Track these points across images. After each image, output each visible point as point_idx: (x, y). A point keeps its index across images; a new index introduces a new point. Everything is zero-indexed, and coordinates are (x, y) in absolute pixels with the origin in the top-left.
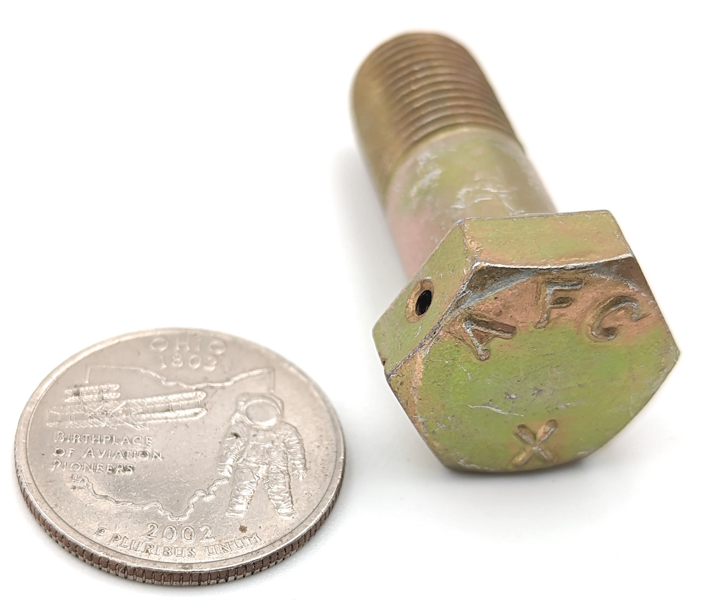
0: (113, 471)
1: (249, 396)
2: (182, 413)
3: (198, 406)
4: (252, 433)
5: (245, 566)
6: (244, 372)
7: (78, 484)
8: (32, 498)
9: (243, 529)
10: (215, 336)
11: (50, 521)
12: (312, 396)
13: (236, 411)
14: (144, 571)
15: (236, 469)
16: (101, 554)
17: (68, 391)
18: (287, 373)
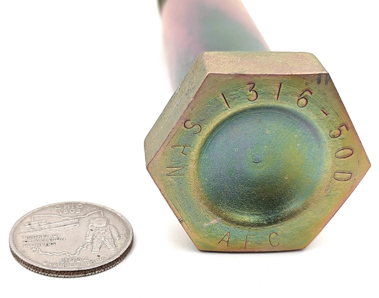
0: (48, 245)
1: (95, 218)
2: (71, 226)
3: (75, 223)
4: (97, 229)
5: (101, 266)
6: (91, 212)
7: (35, 250)
8: (18, 255)
9: (99, 256)
10: (79, 203)
11: (26, 261)
12: (118, 216)
13: (90, 223)
14: (64, 272)
15: (93, 239)
16: (47, 268)
17: (26, 224)
18: (107, 210)
